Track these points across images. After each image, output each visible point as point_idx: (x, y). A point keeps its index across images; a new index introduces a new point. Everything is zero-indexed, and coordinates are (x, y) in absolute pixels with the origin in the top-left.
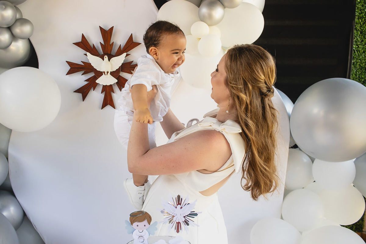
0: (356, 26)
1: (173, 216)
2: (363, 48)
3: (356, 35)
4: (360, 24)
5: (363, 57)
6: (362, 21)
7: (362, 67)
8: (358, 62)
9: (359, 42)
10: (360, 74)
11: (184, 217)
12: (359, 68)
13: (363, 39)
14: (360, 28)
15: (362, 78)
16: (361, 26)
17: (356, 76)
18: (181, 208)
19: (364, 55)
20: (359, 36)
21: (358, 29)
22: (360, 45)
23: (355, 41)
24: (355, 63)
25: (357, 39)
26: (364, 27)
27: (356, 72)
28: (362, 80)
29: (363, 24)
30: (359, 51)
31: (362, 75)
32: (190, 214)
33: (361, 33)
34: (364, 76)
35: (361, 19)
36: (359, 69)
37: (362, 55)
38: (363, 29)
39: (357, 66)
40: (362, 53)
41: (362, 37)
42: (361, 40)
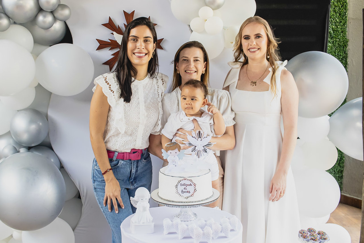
0: (336, 9)
1: (195, 147)
2: (341, 28)
3: (335, 17)
4: (339, 7)
5: (341, 36)
6: (340, 4)
7: (340, 45)
8: (337, 41)
9: (338, 23)
10: (339, 51)
11: (203, 147)
12: (338, 46)
13: (342, 20)
14: (339, 11)
15: (341, 55)
16: (340, 9)
17: (335, 53)
18: (201, 140)
19: (342, 35)
20: (338, 17)
21: (337, 12)
22: (338, 25)
23: (334, 22)
24: (334, 42)
25: (336, 20)
26: (342, 10)
27: (335, 50)
28: (340, 57)
29: (342, 7)
30: (338, 31)
31: (340, 52)
32: (207, 145)
33: (340, 14)
34: (342, 54)
35: (340, 2)
36: (337, 48)
37: (340, 35)
38: (342, 11)
39: (336, 45)
40: (341, 33)
41: (341, 18)
42: (340, 21)
